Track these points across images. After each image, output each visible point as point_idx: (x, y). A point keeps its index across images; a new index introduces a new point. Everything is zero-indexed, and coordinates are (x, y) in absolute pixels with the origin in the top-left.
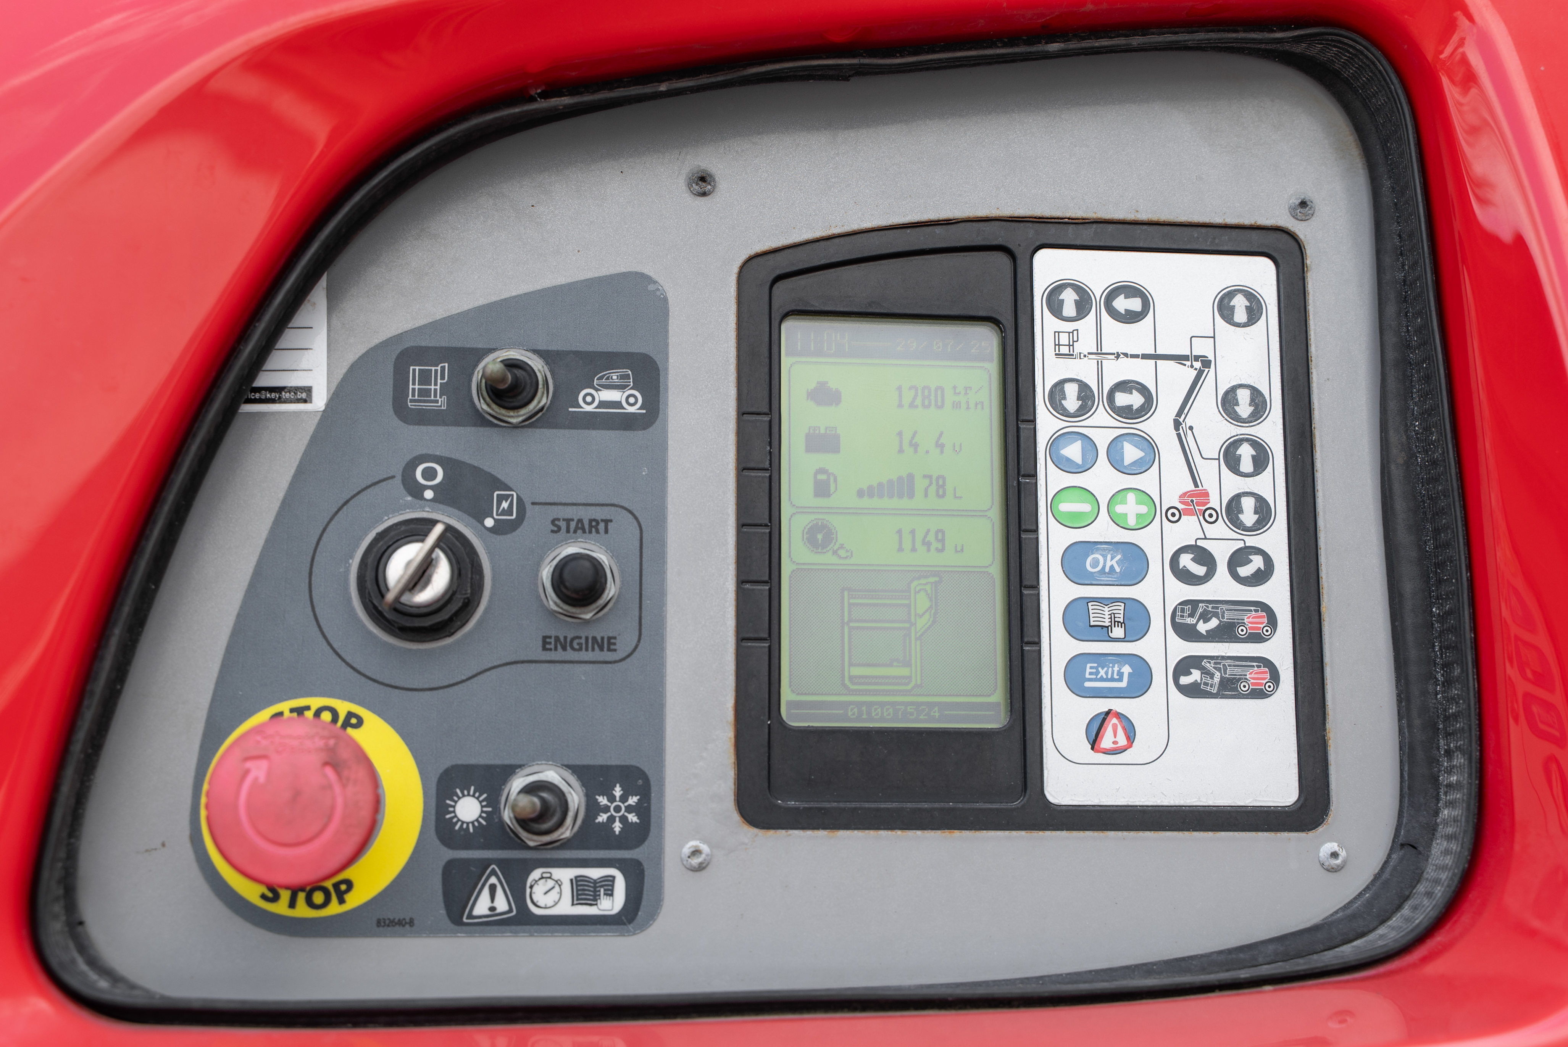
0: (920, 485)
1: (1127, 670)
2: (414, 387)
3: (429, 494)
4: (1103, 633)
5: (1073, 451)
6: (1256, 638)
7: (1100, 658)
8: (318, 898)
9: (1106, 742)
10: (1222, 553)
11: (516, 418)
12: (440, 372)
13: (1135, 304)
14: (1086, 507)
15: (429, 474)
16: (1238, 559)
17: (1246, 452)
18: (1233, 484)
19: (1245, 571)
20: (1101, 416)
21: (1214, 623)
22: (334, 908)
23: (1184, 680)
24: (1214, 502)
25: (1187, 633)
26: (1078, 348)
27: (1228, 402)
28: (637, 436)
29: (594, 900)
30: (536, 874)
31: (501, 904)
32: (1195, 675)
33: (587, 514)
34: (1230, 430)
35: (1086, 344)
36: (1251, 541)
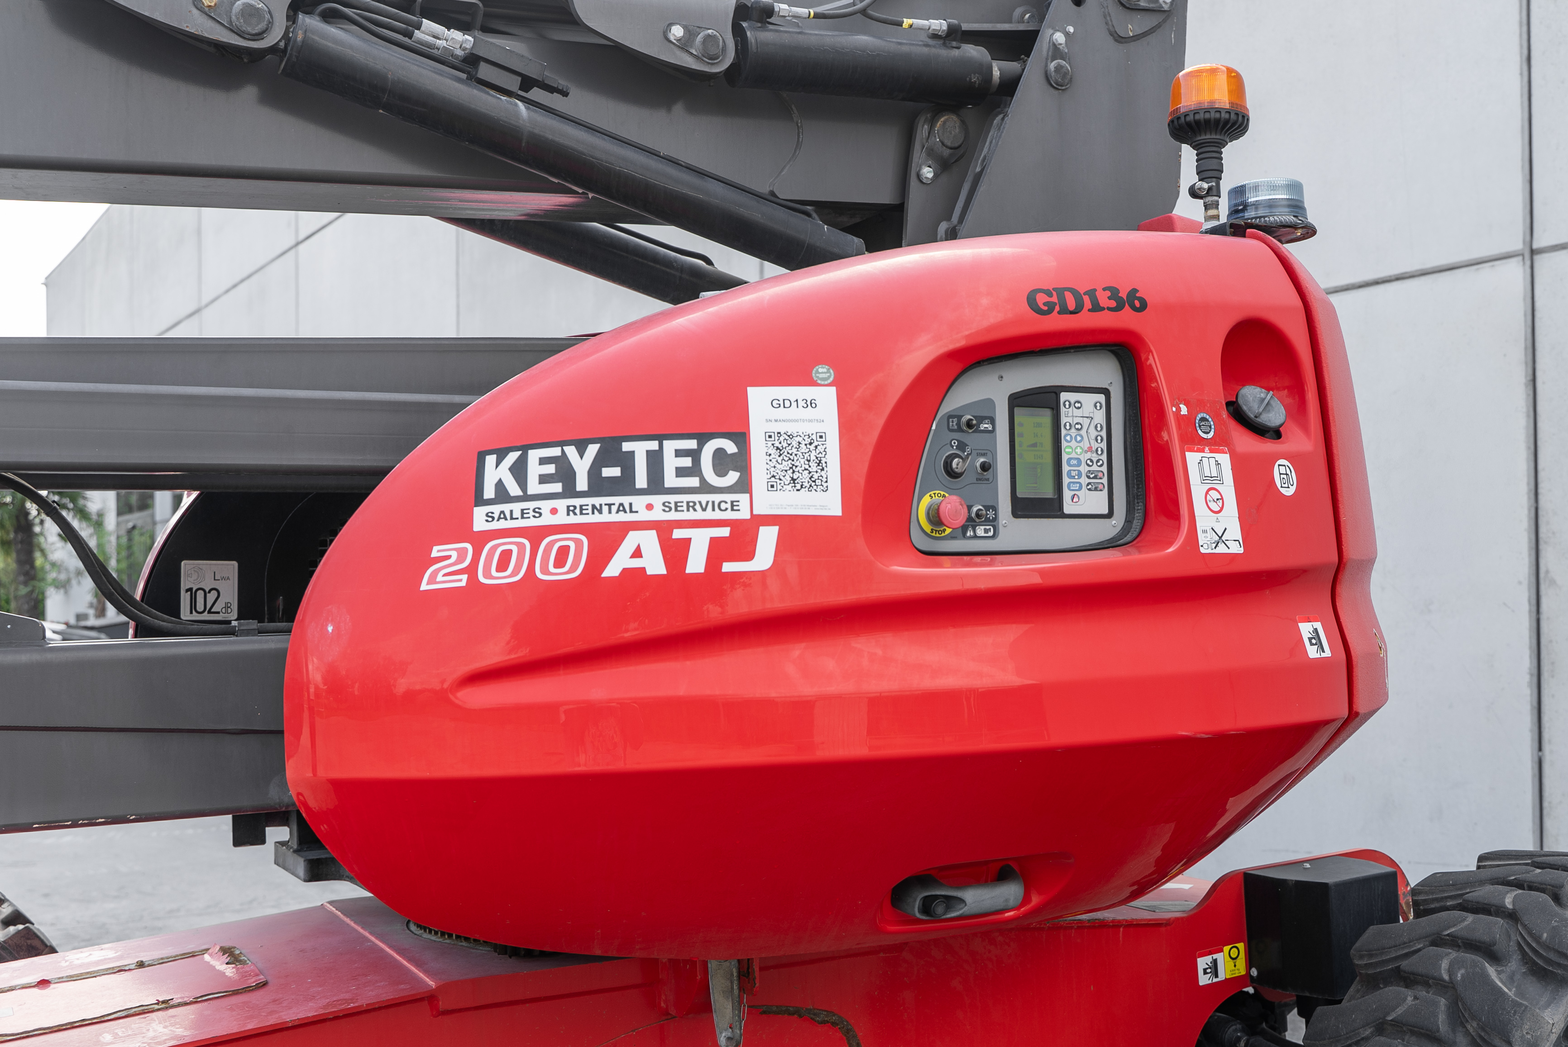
0: (1038, 444)
1: (1078, 485)
2: (951, 424)
3: (955, 447)
4: (1073, 477)
5: (1068, 438)
6: (1101, 478)
7: (1074, 483)
8: (940, 532)
9: (1074, 501)
10: (1095, 460)
11: (971, 431)
12: (955, 420)
13: (1079, 405)
14: (1071, 450)
15: (955, 443)
16: (1098, 461)
17: (1099, 438)
18: (1097, 445)
19: (1099, 464)
20: (1073, 430)
21: (1093, 475)
22: (943, 535)
23: (1088, 487)
24: (1093, 449)
25: (1089, 477)
26: (1069, 415)
27: (1096, 427)
28: (991, 434)
29: (987, 533)
30: (977, 527)
31: (972, 534)
32: (1090, 487)
33: (983, 452)
34: (1097, 433)
35: (1070, 414)
36: (1100, 458)
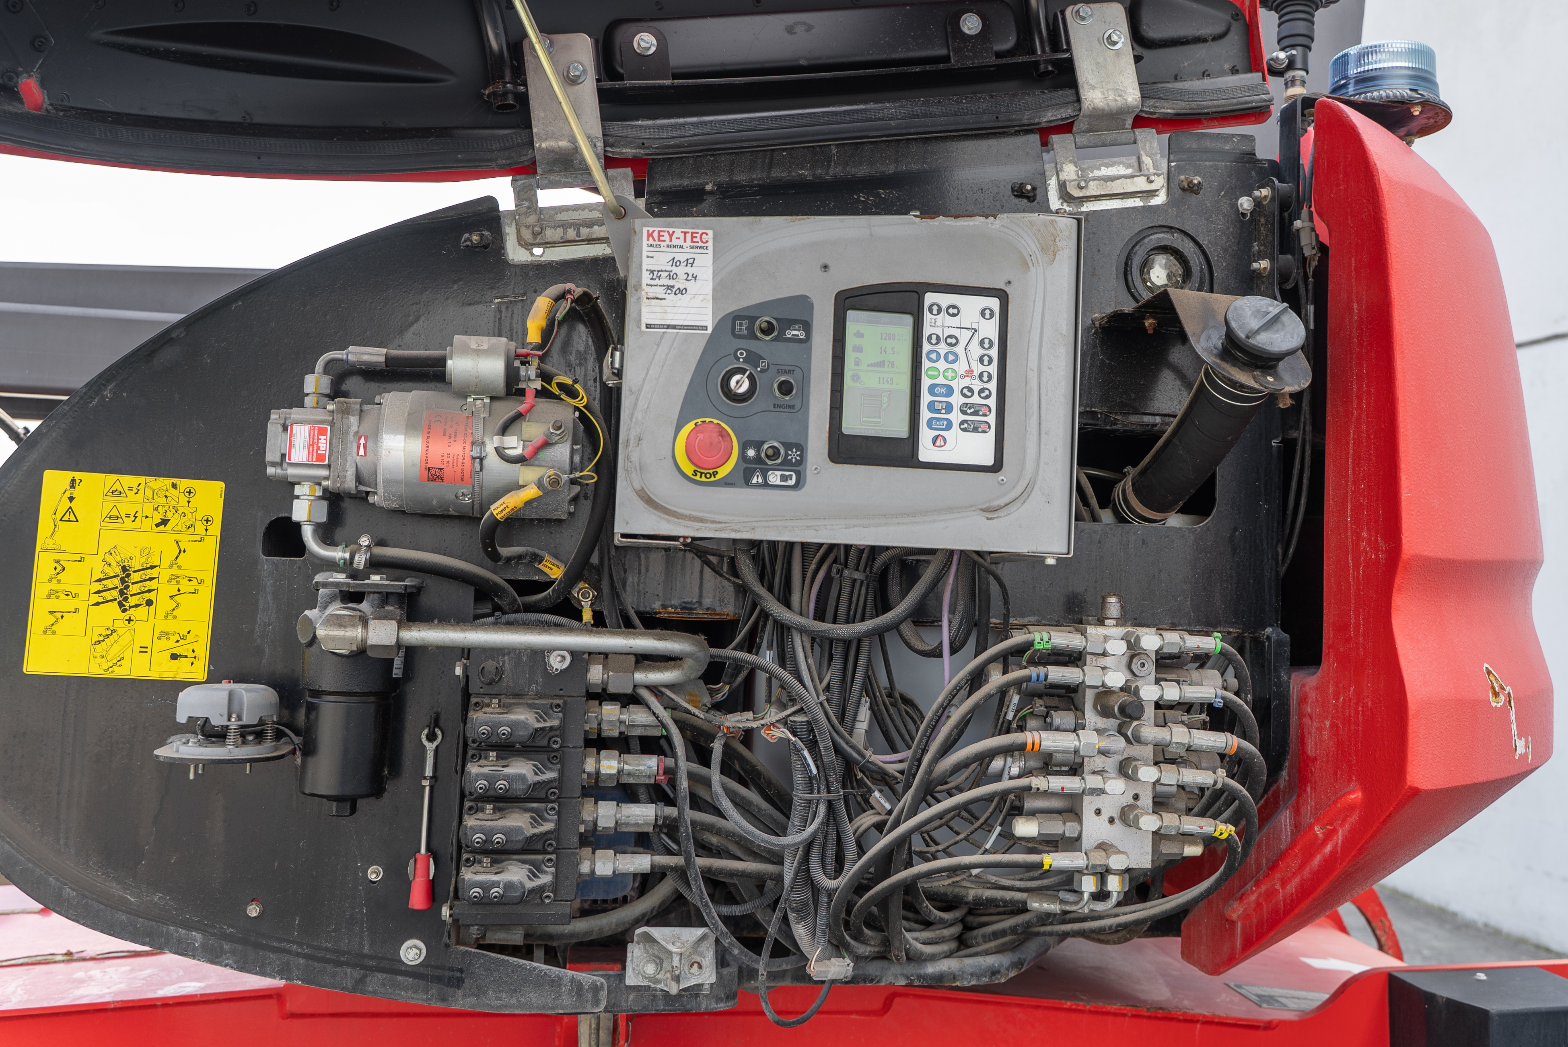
0: (886, 364)
1: (945, 423)
2: (737, 327)
3: (741, 360)
4: (939, 411)
5: (933, 356)
6: (985, 415)
7: (938, 419)
8: (708, 476)
9: (938, 444)
10: (976, 389)
11: (767, 338)
12: (745, 323)
13: (955, 311)
14: (936, 373)
15: (742, 354)
16: (981, 391)
17: (986, 359)
18: (982, 368)
19: (983, 395)
20: (943, 345)
21: (972, 410)
22: (712, 479)
23: (962, 427)
24: (975, 373)
25: (964, 412)
26: (937, 324)
27: (982, 343)
28: (803, 345)
29: (786, 481)
30: (770, 472)
31: (760, 480)
32: (966, 425)
33: (788, 368)
34: (982, 352)
35: (939, 323)
36: (986, 386)
